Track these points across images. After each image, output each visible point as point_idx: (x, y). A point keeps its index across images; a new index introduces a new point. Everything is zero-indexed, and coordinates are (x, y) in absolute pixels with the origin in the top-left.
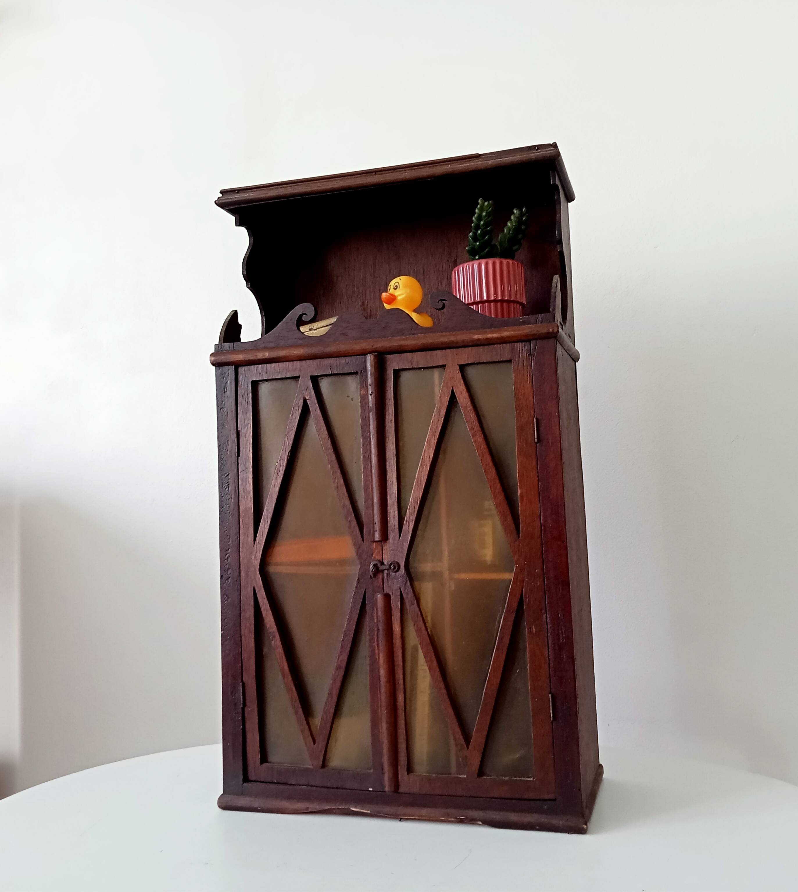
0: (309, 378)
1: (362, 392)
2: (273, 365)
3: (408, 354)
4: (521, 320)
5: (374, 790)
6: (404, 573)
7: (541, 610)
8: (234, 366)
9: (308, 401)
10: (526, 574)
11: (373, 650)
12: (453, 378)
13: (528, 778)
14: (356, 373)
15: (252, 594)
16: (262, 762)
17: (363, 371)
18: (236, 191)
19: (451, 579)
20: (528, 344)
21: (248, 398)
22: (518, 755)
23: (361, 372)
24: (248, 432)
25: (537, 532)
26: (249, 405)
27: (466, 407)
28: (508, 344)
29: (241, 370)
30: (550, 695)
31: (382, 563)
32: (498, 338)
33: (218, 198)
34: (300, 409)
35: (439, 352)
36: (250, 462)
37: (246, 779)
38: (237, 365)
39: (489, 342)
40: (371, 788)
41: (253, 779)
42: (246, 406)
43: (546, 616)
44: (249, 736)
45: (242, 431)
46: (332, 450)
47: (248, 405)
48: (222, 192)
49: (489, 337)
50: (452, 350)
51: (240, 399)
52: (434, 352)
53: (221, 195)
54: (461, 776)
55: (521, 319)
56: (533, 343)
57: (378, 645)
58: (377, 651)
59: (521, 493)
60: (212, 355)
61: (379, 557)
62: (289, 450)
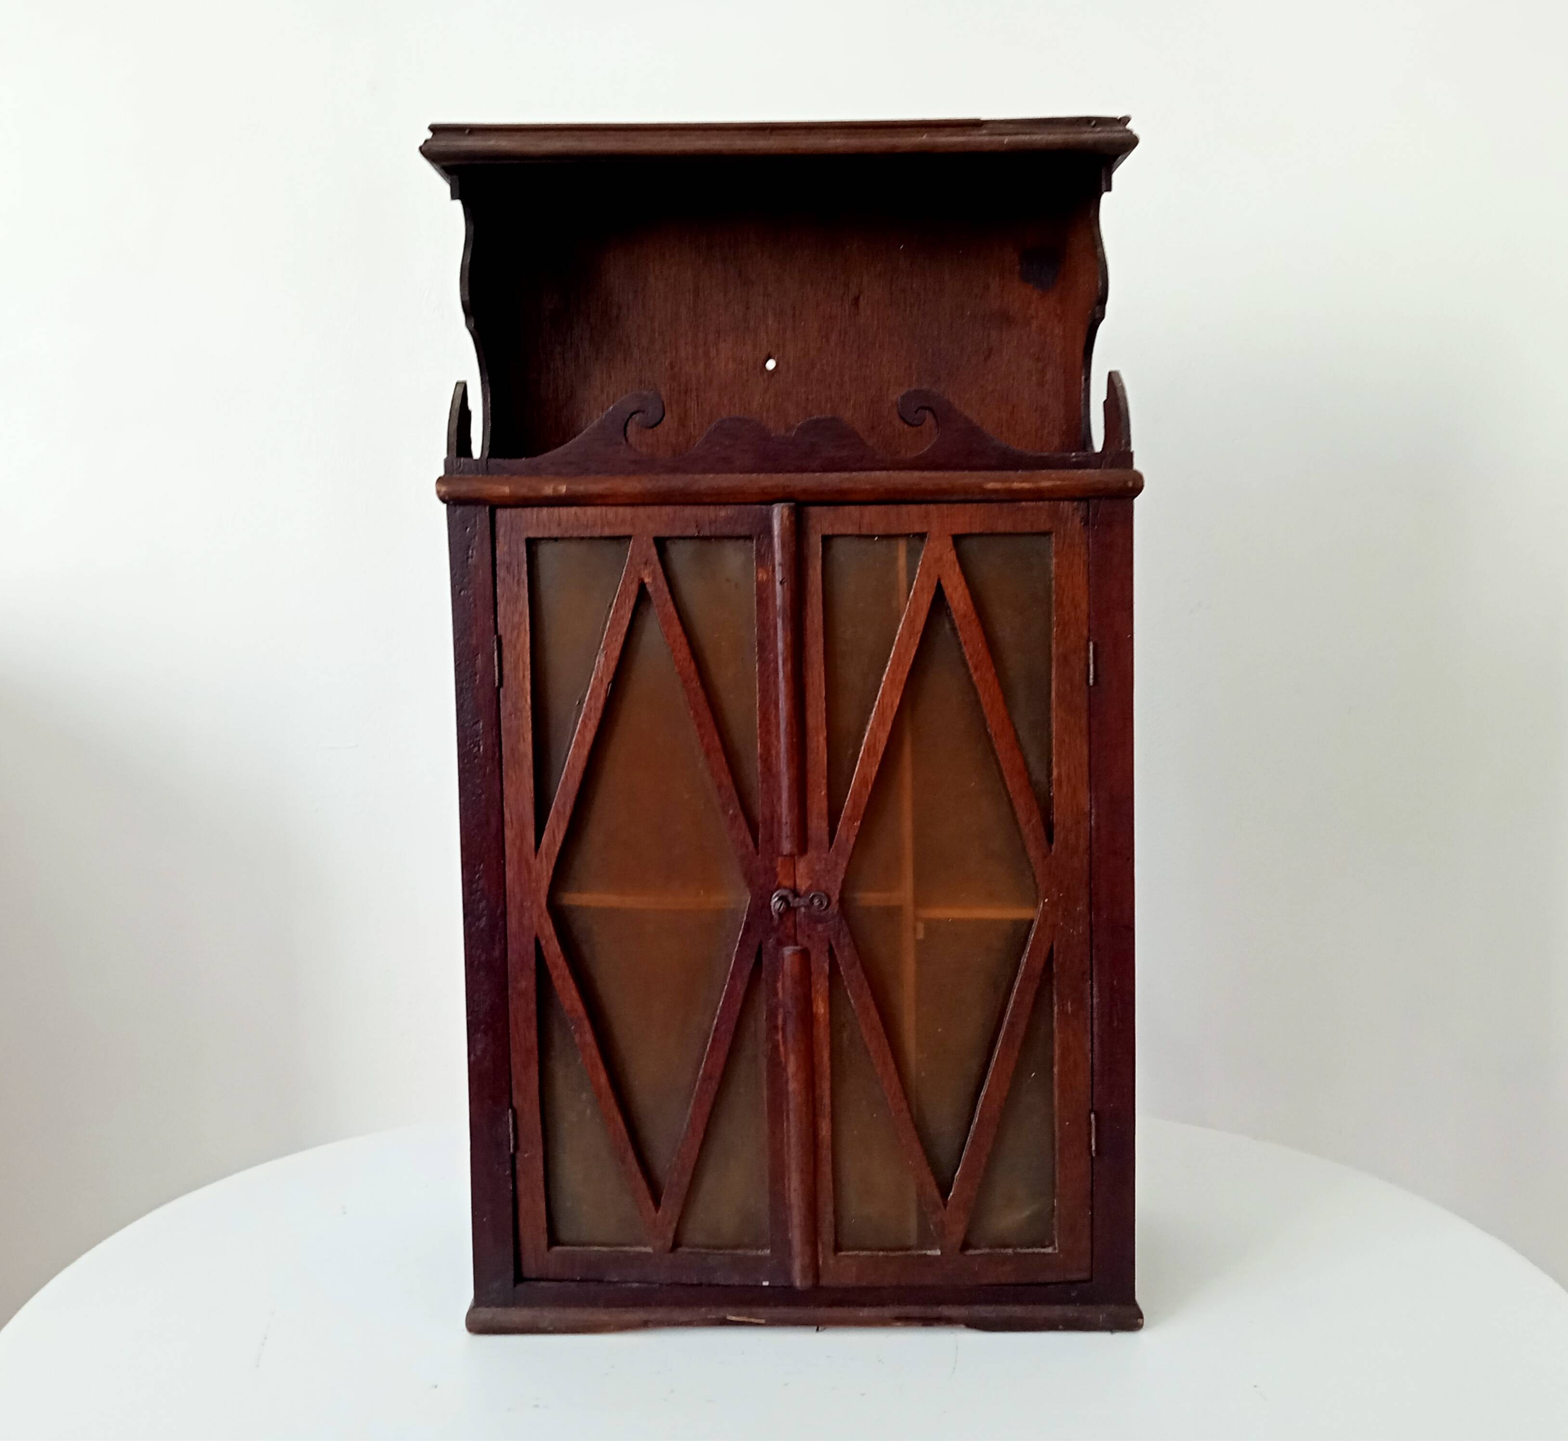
0: (652, 541)
1: (760, 575)
2: (573, 510)
3: (852, 508)
4: (1074, 460)
5: (771, 1285)
6: (838, 912)
7: (1084, 973)
8: (487, 509)
9: (648, 586)
10: (1060, 913)
11: (776, 1047)
12: (940, 559)
13: (1044, 1247)
14: (749, 538)
15: (532, 948)
16: (549, 1247)
17: (761, 536)
18: (467, 131)
19: (917, 918)
20: (1083, 505)
21: (519, 573)
22: (1027, 1213)
23: (759, 537)
24: (521, 640)
25: (1083, 844)
26: (521, 585)
27: (965, 616)
28: (1047, 503)
29: (503, 515)
30: (1093, 1116)
31: (796, 894)
32: (1029, 491)
33: (426, 141)
34: (631, 600)
35: (914, 509)
36: (526, 701)
37: (519, 1278)
38: (494, 505)
39: (1013, 497)
40: (765, 1280)
41: (534, 1276)
42: (516, 589)
43: (1092, 985)
44: (525, 1202)
45: (508, 636)
46: (698, 684)
47: (518, 584)
48: (434, 129)
49: (1014, 488)
50: (940, 505)
51: (501, 572)
52: (904, 509)
53: (429, 135)
54: (929, 1252)
55: (1073, 457)
56: (1093, 502)
57: (784, 1036)
58: (782, 1049)
59: (1059, 775)
60: (440, 480)
61: (788, 883)
62: (609, 680)
